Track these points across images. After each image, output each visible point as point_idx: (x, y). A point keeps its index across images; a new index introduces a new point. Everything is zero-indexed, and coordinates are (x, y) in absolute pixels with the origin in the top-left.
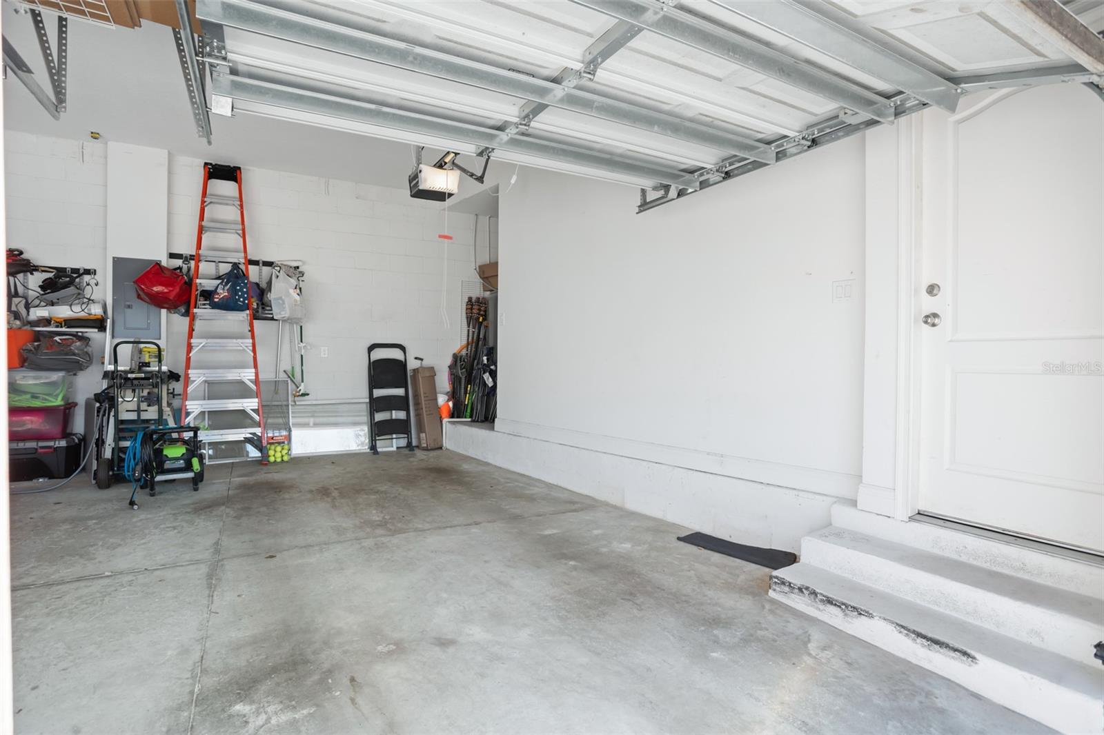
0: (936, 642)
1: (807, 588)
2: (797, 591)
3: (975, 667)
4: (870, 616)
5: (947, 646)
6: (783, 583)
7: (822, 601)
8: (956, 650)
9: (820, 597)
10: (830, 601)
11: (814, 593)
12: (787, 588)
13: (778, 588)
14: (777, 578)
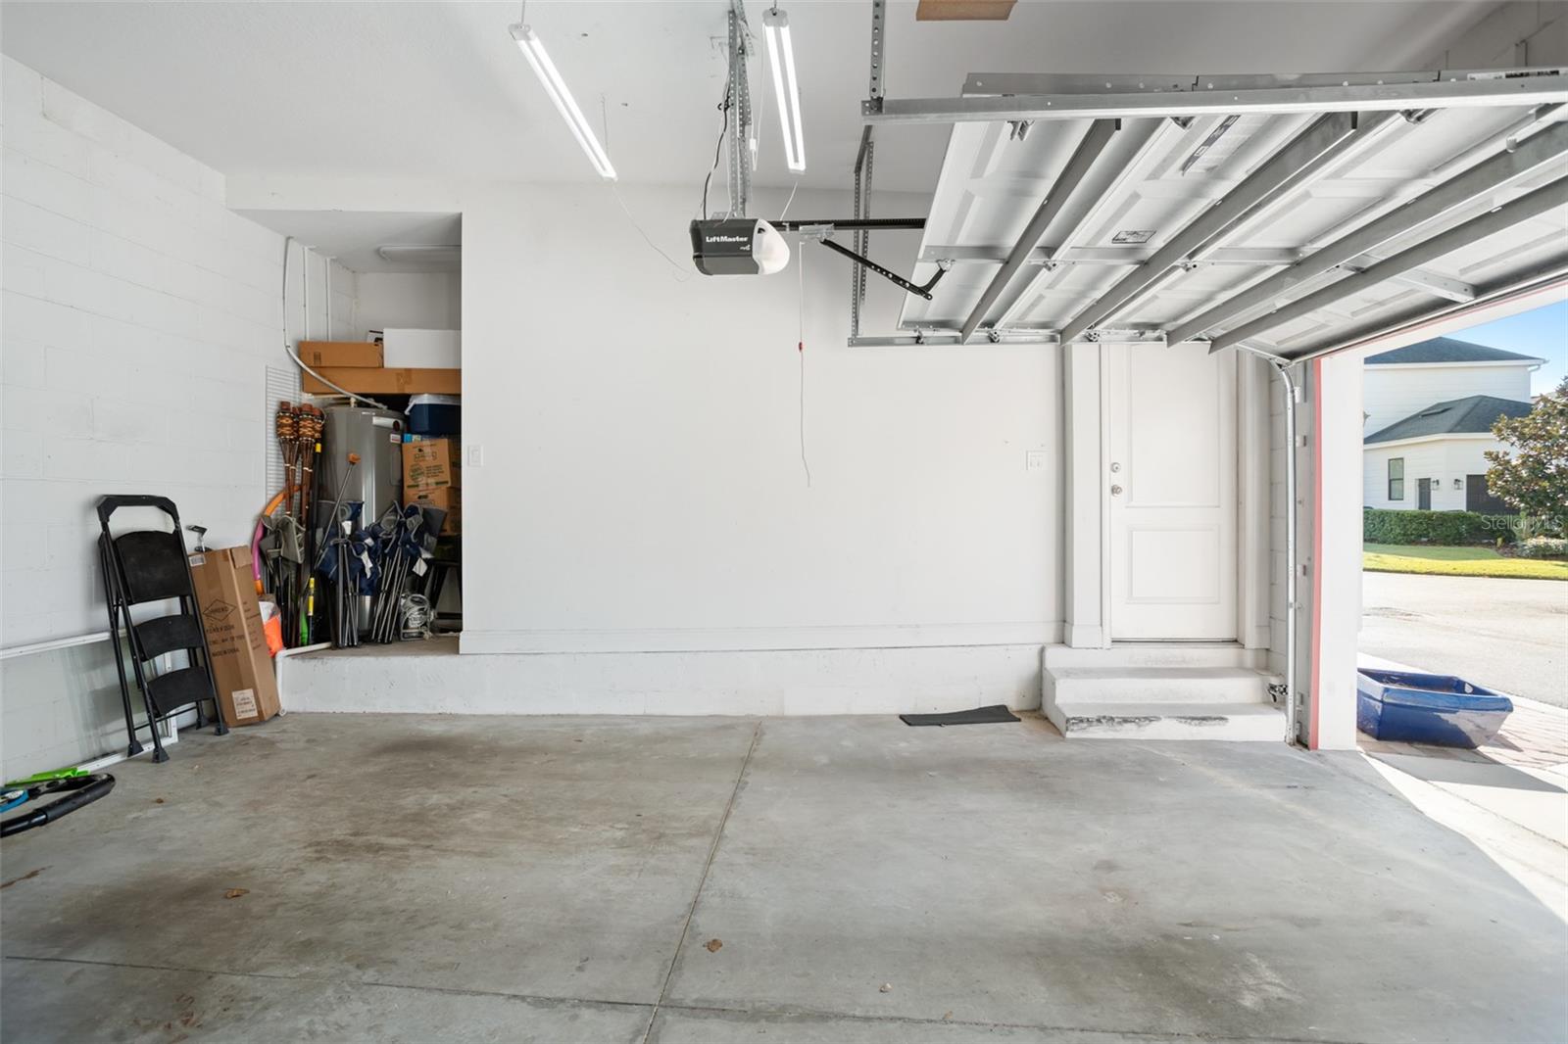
0: (1204, 719)
1: (1104, 717)
2: (1095, 723)
3: (1229, 724)
4: (1158, 719)
5: (1210, 718)
6: (1082, 721)
7: (1119, 723)
8: (1215, 719)
9: (1116, 720)
10: (1125, 721)
11: (1112, 719)
12: (1085, 725)
13: (1075, 728)
14: (1074, 718)
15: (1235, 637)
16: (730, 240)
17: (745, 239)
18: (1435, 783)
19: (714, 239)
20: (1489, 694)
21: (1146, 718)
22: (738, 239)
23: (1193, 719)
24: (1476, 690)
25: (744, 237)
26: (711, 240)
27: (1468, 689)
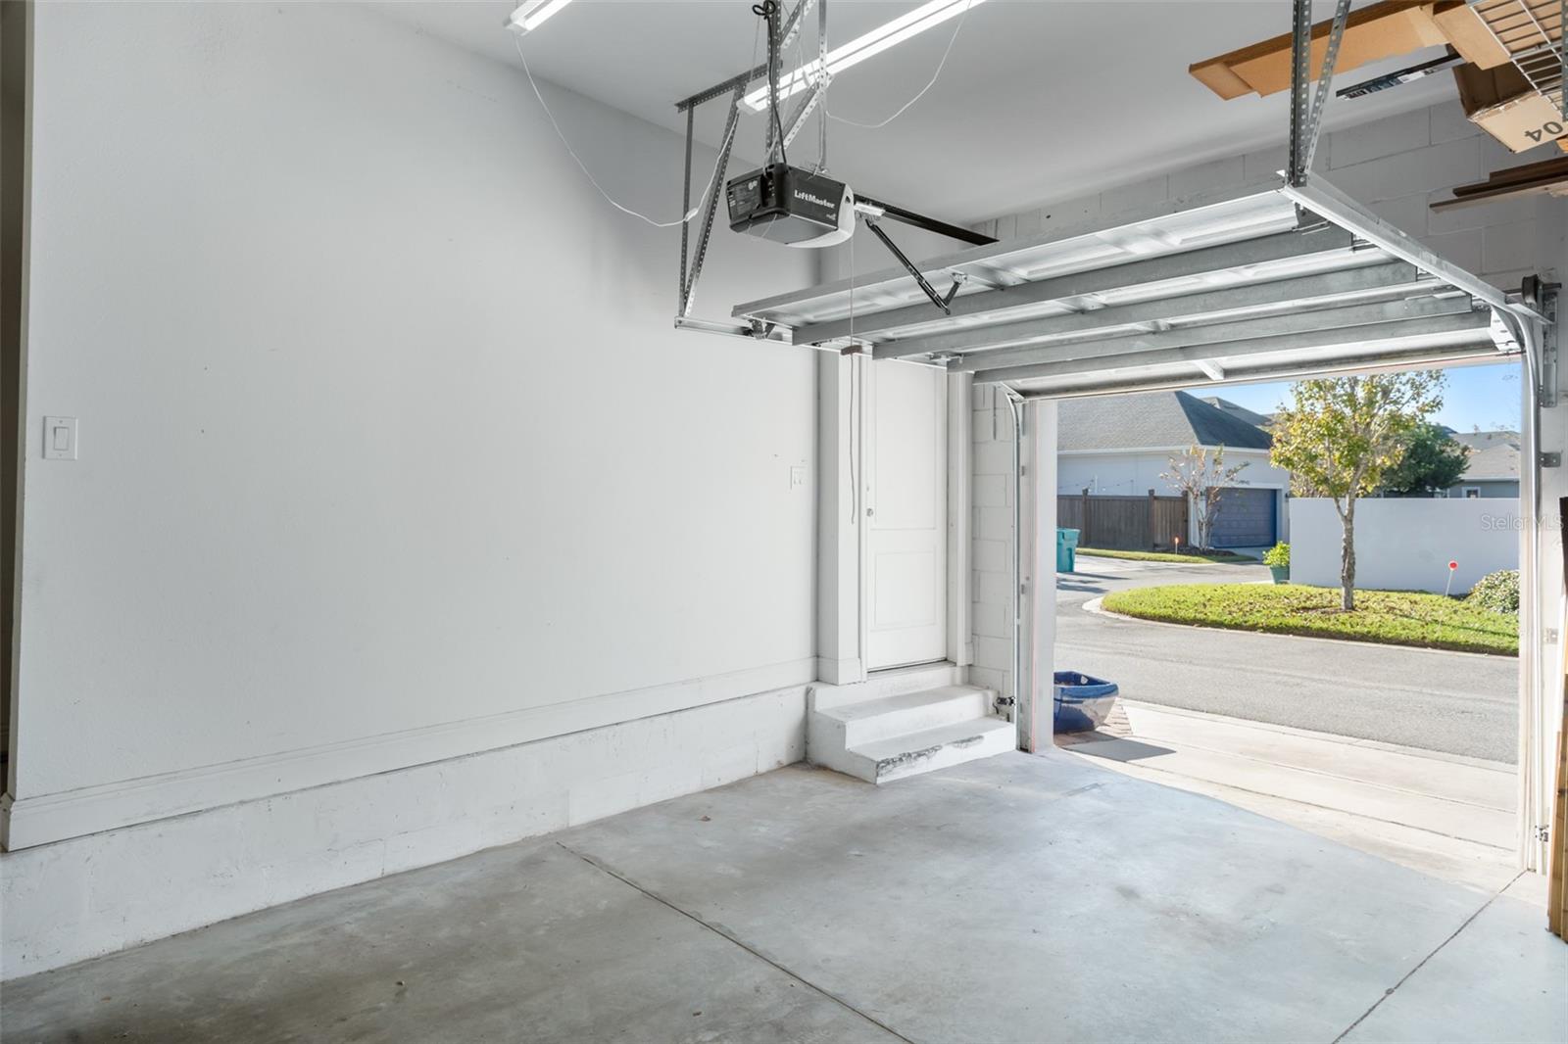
0: (969, 740)
1: (904, 755)
2: (898, 763)
3: (985, 741)
4: (940, 747)
5: (971, 739)
6: (888, 763)
7: (915, 758)
8: (974, 738)
9: (913, 756)
10: (919, 754)
11: (910, 755)
12: (891, 766)
13: (883, 771)
14: (883, 762)
15: (944, 656)
16: (818, 202)
17: (832, 206)
18: (1132, 761)
19: (802, 196)
20: (1102, 683)
21: (933, 748)
22: (824, 203)
23: (963, 741)
24: (1092, 681)
25: (831, 202)
26: (799, 197)
27: (1084, 681)
